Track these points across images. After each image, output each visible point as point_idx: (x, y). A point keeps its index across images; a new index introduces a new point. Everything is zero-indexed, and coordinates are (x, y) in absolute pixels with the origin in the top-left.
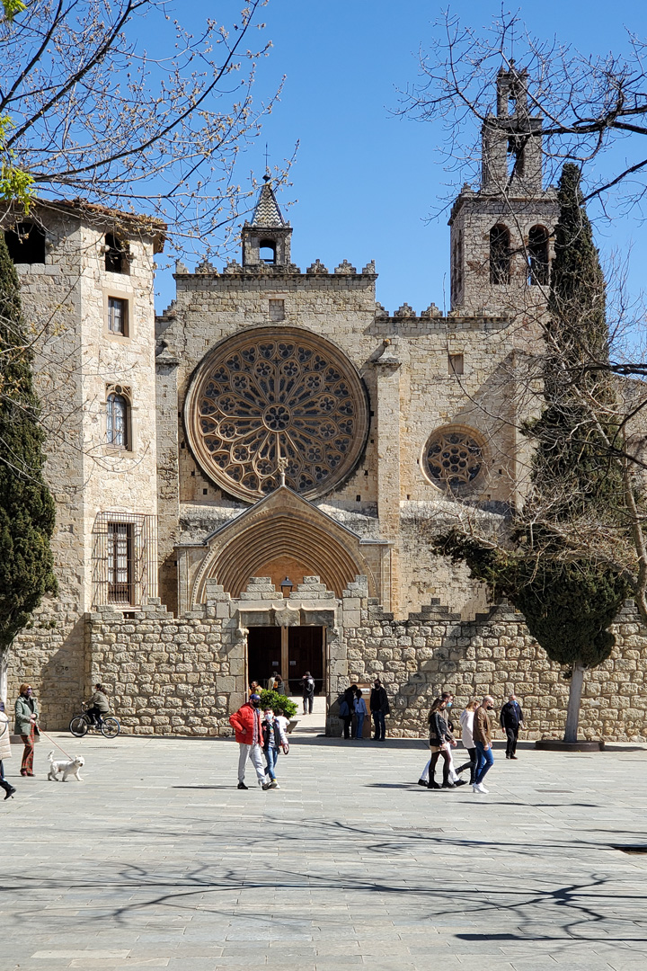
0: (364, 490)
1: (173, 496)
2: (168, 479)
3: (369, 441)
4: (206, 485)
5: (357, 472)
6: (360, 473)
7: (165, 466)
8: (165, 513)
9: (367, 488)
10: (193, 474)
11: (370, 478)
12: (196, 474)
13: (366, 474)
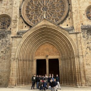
0: (69, 23)
1: (16, 27)
2: (15, 23)
3: (69, 11)
7: (14, 20)
10: (23, 23)
11: (70, 20)
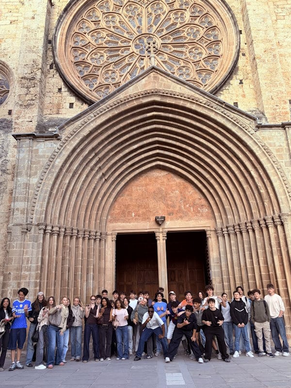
0: (241, 97)
1: (32, 102)
2: (28, 88)
3: (241, 54)
4: (73, 99)
5: (231, 82)
6: (234, 82)
7: (26, 76)
8: (20, 120)
9: (244, 96)
10: (60, 90)
11: (245, 86)
12: (63, 90)
13: (241, 82)
